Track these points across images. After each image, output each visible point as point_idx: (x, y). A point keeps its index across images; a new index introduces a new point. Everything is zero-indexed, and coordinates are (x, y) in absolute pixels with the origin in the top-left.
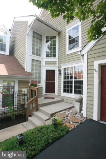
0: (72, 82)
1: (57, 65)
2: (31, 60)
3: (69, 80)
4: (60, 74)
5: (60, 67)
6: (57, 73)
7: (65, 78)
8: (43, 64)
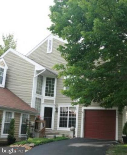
0: (67, 119)
1: (55, 103)
2: (35, 98)
3: (65, 117)
4: (57, 111)
5: (57, 105)
6: (54, 110)
7: (61, 115)
8: (43, 101)
